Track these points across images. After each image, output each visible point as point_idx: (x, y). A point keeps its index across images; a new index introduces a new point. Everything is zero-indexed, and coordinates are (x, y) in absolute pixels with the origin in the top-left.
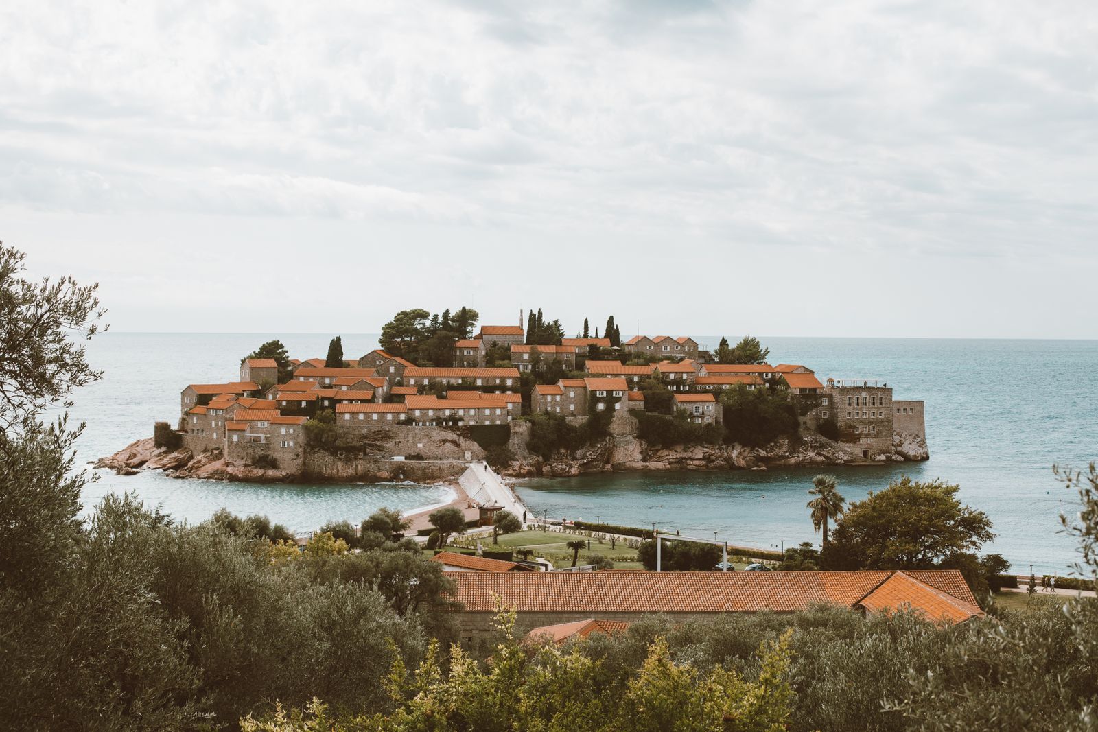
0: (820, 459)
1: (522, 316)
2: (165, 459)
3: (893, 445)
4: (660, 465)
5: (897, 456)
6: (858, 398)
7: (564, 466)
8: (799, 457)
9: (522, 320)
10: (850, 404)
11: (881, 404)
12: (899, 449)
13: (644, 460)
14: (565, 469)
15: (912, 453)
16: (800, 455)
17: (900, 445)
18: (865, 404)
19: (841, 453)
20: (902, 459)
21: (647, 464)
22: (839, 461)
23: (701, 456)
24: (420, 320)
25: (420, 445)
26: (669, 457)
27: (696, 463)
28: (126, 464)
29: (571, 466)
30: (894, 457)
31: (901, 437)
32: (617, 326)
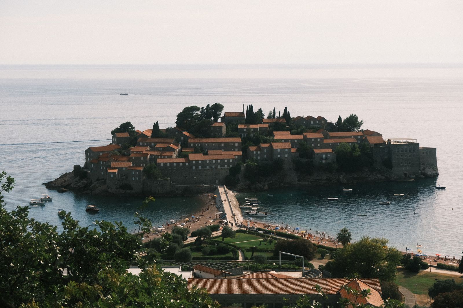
0: (383, 178)
1: (244, 107)
2: (79, 183)
3: (420, 170)
4: (306, 183)
5: (421, 175)
6: (402, 149)
7: (261, 186)
8: (372, 177)
9: (244, 109)
10: (398, 152)
11: (414, 151)
12: (423, 171)
13: (299, 181)
14: (262, 187)
15: (429, 173)
16: (373, 176)
17: (424, 169)
18: (406, 151)
19: (393, 175)
20: (424, 177)
21: (300, 183)
22: (392, 179)
23: (325, 179)
24: (195, 112)
25: (195, 177)
26: (310, 179)
27: (324, 182)
28: (61, 185)
29: (264, 186)
30: (420, 176)
31: (424, 165)
32: (289, 112)
